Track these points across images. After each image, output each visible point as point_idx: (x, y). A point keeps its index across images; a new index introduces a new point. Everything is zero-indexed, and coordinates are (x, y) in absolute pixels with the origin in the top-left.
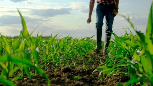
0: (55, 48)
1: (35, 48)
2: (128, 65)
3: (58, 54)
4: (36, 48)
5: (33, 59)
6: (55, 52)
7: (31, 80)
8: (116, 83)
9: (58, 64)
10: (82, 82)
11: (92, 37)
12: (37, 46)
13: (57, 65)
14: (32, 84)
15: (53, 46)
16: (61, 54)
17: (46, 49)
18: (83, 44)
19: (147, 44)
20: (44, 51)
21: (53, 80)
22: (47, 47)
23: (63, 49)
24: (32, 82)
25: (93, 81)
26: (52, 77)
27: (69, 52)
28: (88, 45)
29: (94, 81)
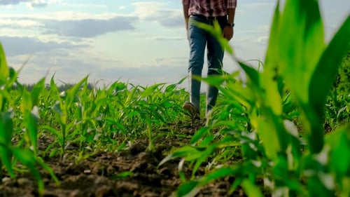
0: (86, 109)
1: (30, 109)
2: (242, 142)
3: (94, 122)
4: (32, 108)
5: (25, 134)
6: (85, 118)
7: (14, 181)
8: (214, 184)
9: (91, 147)
10: (134, 183)
11: (180, 83)
12: (35, 103)
13: (88, 148)
14: (15, 190)
15: (80, 105)
16: (100, 123)
17: (61, 111)
18: (160, 99)
19: (263, 91)
20: (56, 116)
21: (70, 181)
22: (63, 107)
23: (107, 111)
24: (16, 185)
25: (162, 182)
26: (67, 175)
27: (122, 118)
28: (171, 102)
29: (165, 183)
